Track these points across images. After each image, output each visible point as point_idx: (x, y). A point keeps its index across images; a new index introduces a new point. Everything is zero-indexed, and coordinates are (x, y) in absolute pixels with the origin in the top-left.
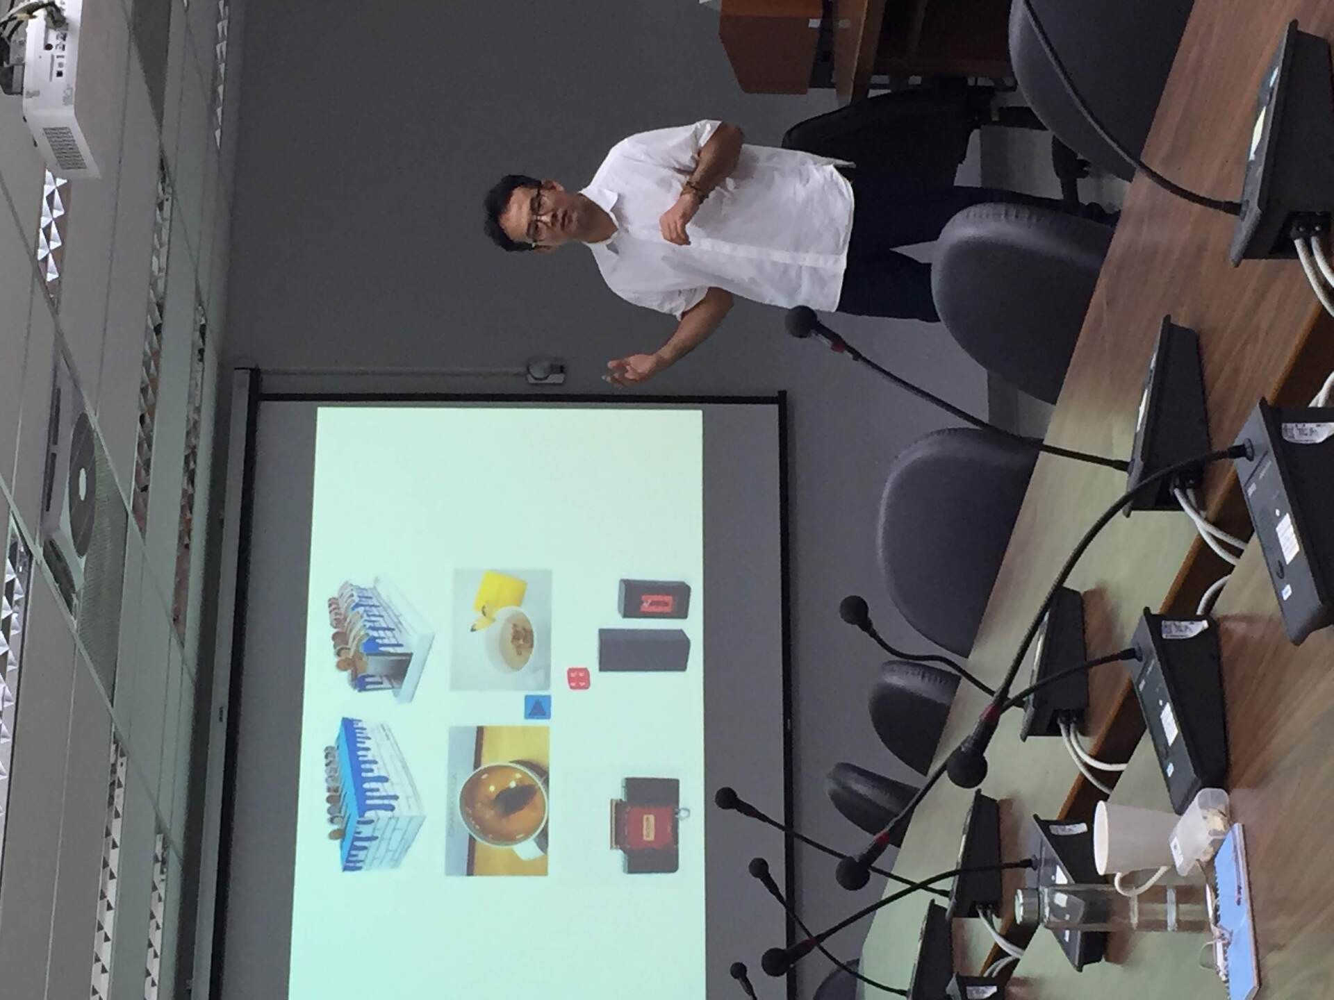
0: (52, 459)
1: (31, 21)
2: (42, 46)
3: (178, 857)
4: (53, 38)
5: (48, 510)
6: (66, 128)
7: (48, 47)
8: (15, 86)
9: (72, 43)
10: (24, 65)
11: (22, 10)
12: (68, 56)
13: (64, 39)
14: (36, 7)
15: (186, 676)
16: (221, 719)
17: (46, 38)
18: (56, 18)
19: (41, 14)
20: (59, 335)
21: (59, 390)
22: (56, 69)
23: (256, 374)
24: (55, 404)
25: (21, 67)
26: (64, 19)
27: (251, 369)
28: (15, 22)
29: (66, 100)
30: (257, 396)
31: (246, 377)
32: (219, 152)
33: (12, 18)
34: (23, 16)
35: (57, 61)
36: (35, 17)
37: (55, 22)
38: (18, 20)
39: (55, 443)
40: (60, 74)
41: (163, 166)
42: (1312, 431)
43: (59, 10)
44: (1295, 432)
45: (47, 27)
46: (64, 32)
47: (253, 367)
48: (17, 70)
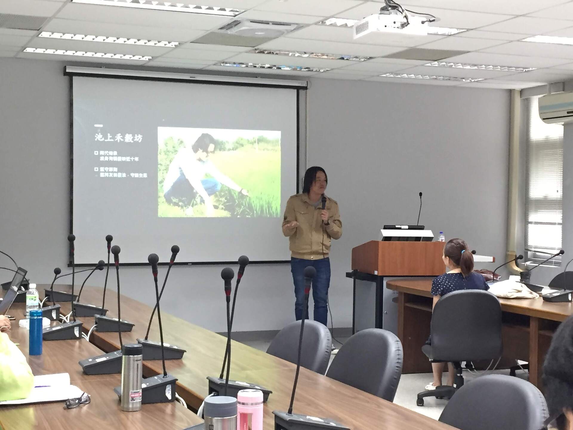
0: (267, 23)
1: (402, 17)
2: (395, 20)
3: (144, 64)
4: (397, 24)
5: (251, 22)
6: (368, 28)
7: (395, 23)
8: (383, 12)
9: (396, 30)
10: (389, 14)
11: (406, 14)
12: (392, 29)
13: (398, 28)
14: (407, 19)
15: (204, 66)
16: (191, 77)
17: (397, 22)
18: (404, 25)
19: (405, 20)
20: (308, 25)
21: (290, 25)
23: (305, 88)
24: (285, 24)
25: (388, 13)
26: (404, 28)
27: (307, 87)
28: (402, 11)
29: (378, 29)
30: (298, 88)
31: (305, 85)
32: (378, 76)
35: (390, 25)
36: (404, 18)
37: (403, 24)
38: (403, 13)
39: (273, 24)
40: (386, 26)
41: (371, 58)
42: (169, 393)
43: (407, 26)
44: (169, 388)
45: (401, 22)
46: (400, 28)
47: (308, 87)
48: (388, 12)
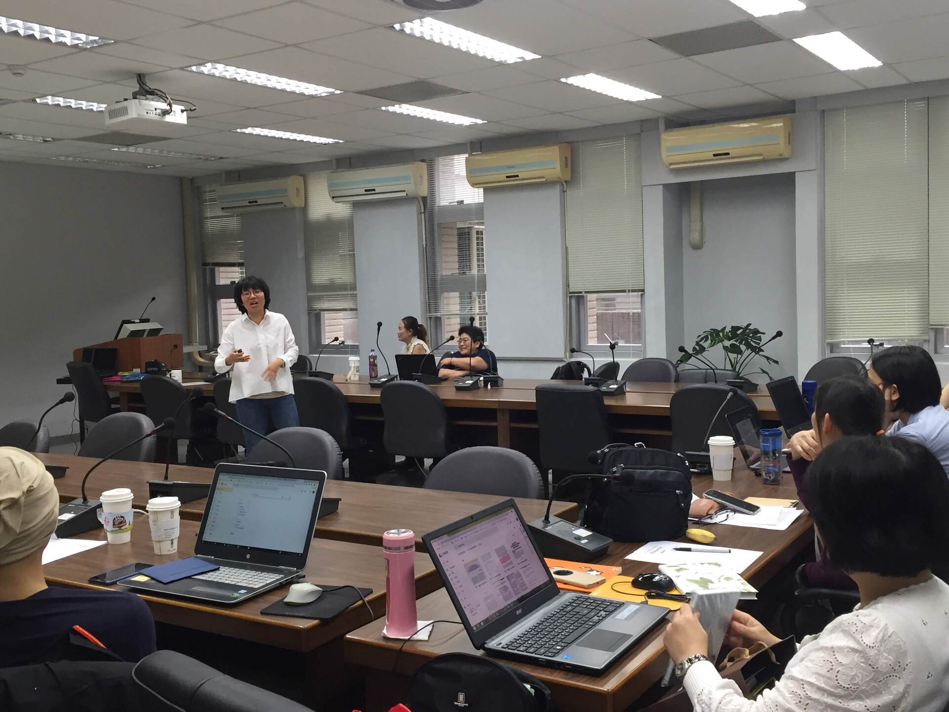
1: (166, 104)
2: (157, 107)
4: (158, 111)
6: (128, 114)
7: (156, 109)
9: (157, 118)
10: (147, 100)
11: (170, 102)
12: (153, 116)
13: (159, 115)
14: (170, 107)
17: (159, 109)
18: (166, 113)
19: (168, 108)
22: (149, 112)
26: (165, 115)
28: (165, 98)
29: (139, 115)
33: (167, 98)
34: (168, 101)
35: (152, 112)
36: (167, 106)
37: (164, 112)
40: (147, 113)
43: (169, 114)
45: (162, 109)
46: (162, 115)
